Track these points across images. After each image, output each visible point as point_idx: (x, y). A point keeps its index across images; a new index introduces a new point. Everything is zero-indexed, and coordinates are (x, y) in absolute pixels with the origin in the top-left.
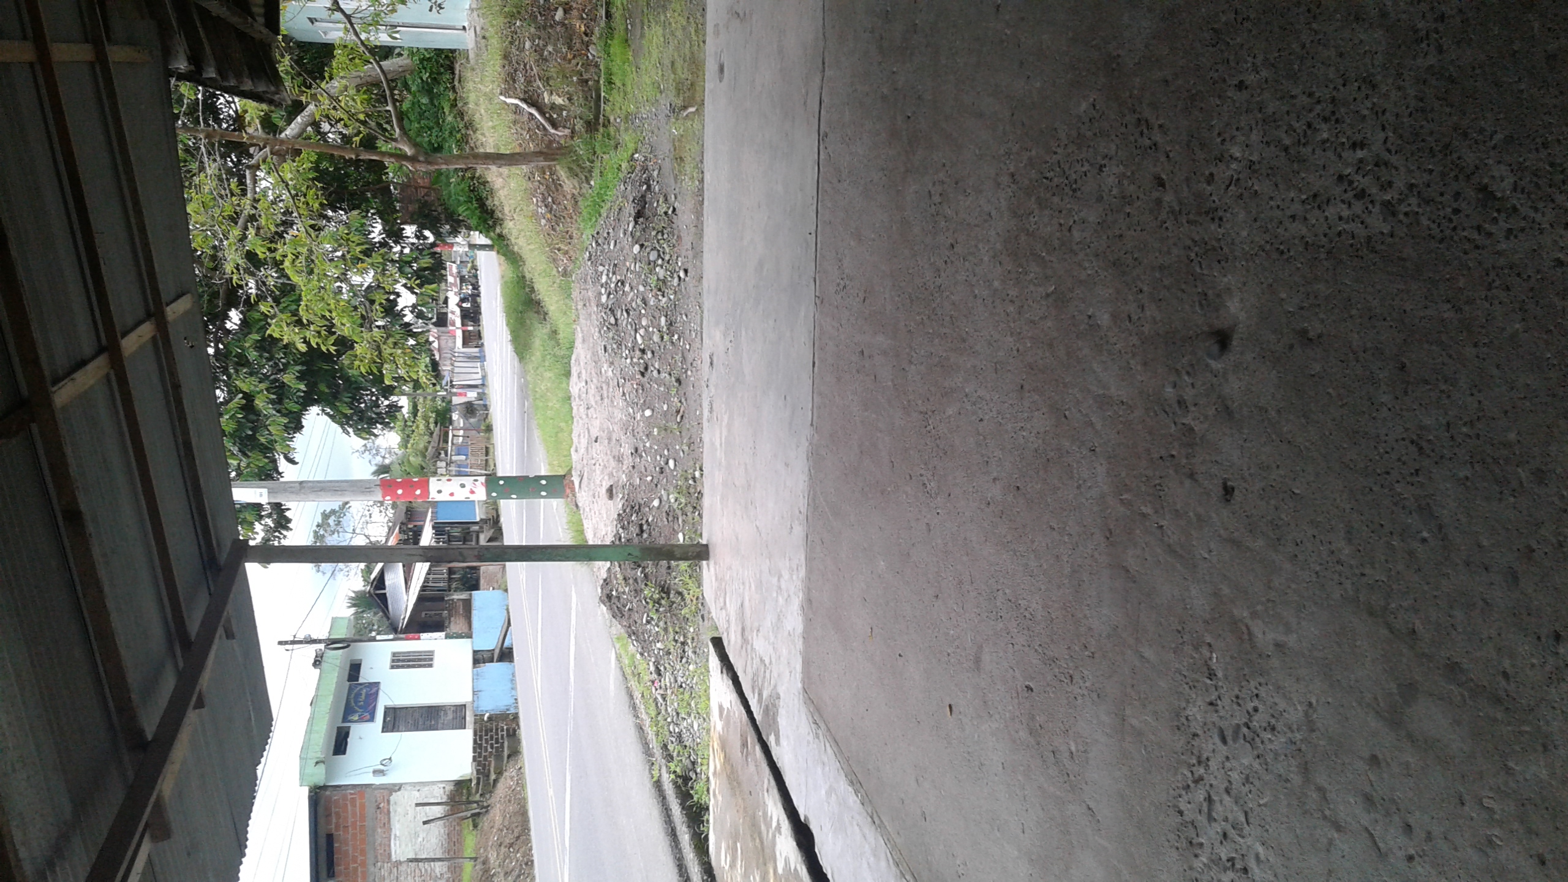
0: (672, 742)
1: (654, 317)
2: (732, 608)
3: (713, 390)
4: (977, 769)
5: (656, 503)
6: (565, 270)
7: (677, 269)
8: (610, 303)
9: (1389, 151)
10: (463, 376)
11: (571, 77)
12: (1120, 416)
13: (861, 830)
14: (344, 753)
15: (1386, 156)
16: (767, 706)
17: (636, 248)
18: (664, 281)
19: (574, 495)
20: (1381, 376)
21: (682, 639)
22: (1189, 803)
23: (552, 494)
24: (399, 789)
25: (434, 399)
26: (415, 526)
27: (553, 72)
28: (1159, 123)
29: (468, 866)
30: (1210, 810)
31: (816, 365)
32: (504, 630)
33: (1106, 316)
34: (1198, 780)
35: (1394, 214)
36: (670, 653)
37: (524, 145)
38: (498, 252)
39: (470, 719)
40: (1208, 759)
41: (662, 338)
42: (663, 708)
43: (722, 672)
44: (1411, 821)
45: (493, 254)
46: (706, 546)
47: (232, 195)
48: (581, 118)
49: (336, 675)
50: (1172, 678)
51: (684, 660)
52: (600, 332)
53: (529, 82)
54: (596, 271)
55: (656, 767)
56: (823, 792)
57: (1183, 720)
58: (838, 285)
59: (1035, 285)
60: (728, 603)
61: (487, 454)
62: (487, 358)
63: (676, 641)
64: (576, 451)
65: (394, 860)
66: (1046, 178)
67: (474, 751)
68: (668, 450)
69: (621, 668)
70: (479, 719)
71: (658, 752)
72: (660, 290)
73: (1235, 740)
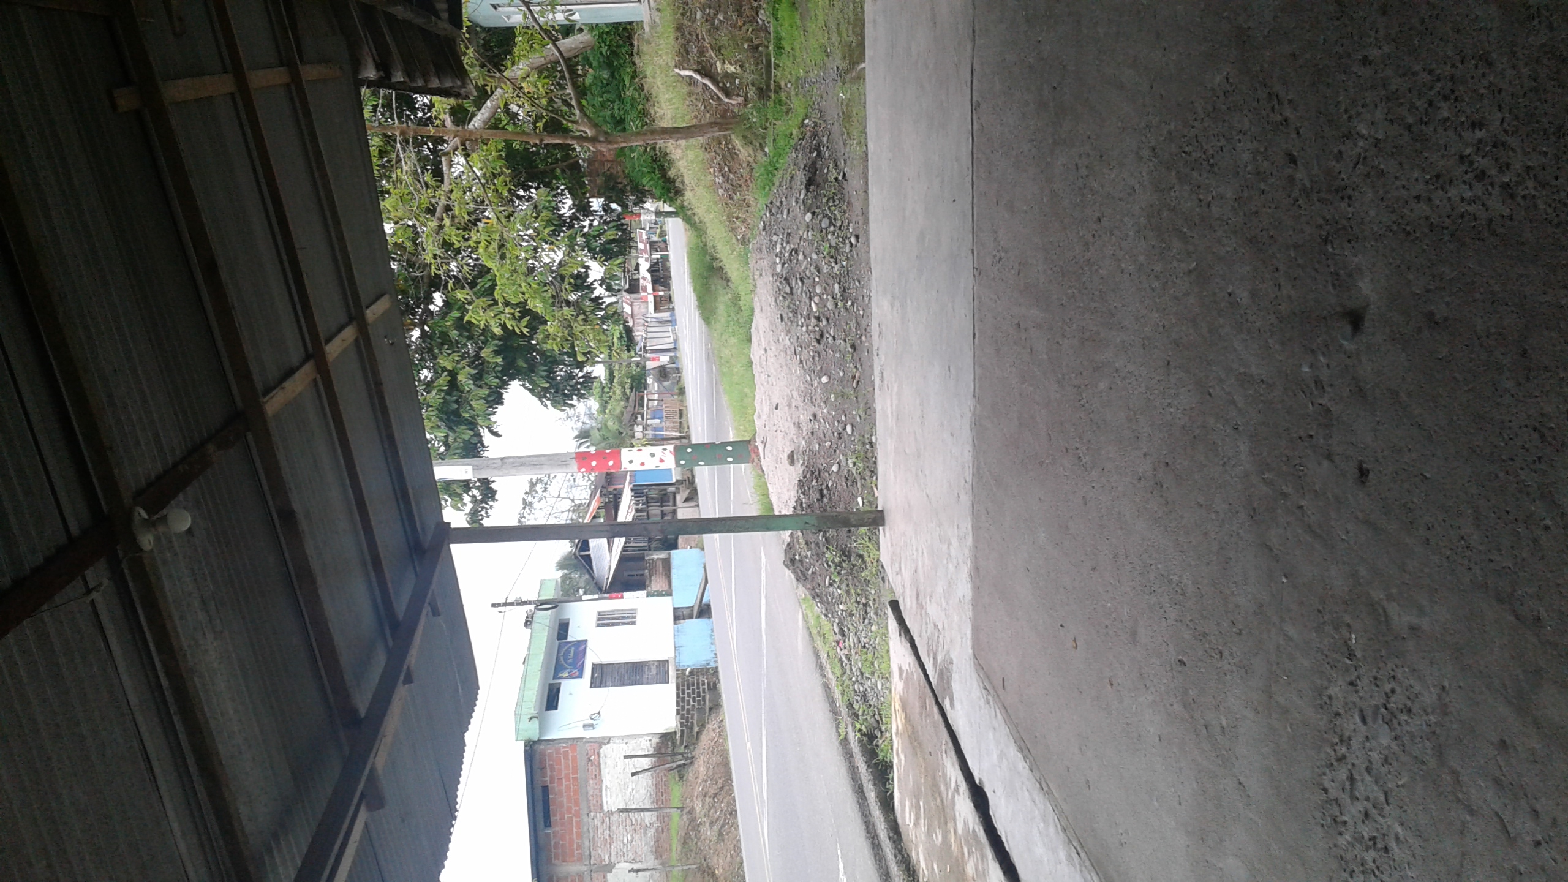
0: (857, 702)
1: (828, 285)
2: (907, 574)
3: (883, 359)
4: (1135, 740)
5: (835, 468)
6: (743, 238)
7: (849, 236)
8: (784, 272)
9: (1506, 132)
10: (655, 341)
11: (742, 44)
12: (1261, 395)
13: (1030, 795)
14: (556, 708)
15: (1505, 138)
16: (941, 670)
17: (809, 215)
18: (836, 248)
19: (759, 460)
20: (1504, 362)
21: (864, 601)
22: (1333, 781)
23: (738, 460)
24: (608, 743)
25: (629, 365)
26: (615, 489)
27: (724, 40)
28: (1289, 98)
29: (675, 814)
30: (1352, 790)
31: (977, 336)
32: (701, 591)
33: (1246, 294)
34: (1342, 759)
35: (1512, 196)
36: (853, 615)
37: (699, 117)
38: (683, 220)
39: (672, 673)
40: (1350, 739)
41: (836, 304)
42: (848, 667)
43: (900, 635)
44: (1538, 807)
45: (679, 220)
46: (882, 511)
47: (427, 186)
48: (753, 85)
49: (546, 634)
50: (1315, 658)
51: (866, 621)
52: (776, 301)
53: (702, 52)
54: (771, 241)
55: (842, 725)
56: (995, 756)
57: (1325, 699)
58: (995, 256)
59: (1178, 261)
60: (903, 568)
61: (681, 417)
62: (678, 322)
63: (858, 603)
64: (759, 417)
65: (606, 810)
66: (1184, 152)
67: (678, 704)
68: (845, 416)
69: (808, 628)
70: (681, 673)
71: (844, 711)
72: (832, 257)
73: (1375, 720)
